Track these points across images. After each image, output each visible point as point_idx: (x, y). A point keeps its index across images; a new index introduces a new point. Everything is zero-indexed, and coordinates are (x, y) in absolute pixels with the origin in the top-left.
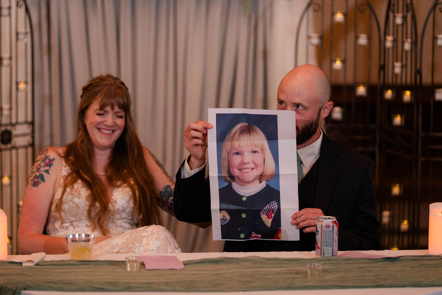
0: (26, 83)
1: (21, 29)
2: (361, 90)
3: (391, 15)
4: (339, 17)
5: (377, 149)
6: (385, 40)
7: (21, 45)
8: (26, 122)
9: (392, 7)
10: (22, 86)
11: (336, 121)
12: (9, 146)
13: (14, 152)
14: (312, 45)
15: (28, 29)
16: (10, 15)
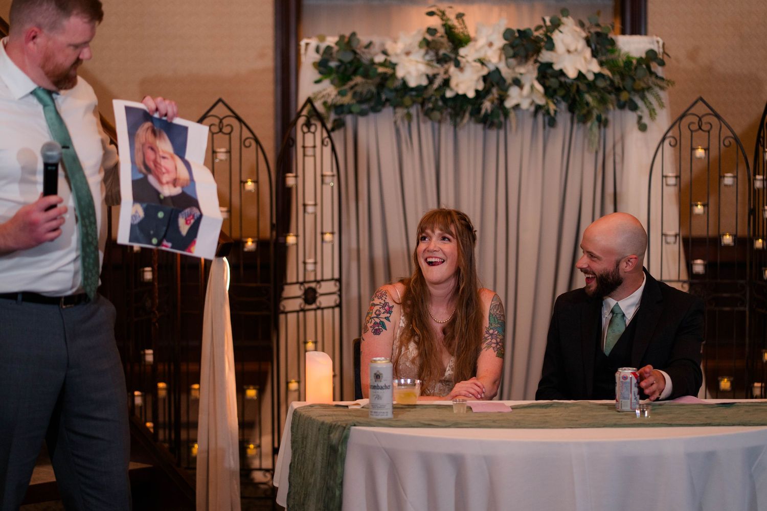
0: (333, 233)
1: (327, 172)
2: (727, 239)
3: (761, 148)
4: (700, 152)
5: (747, 309)
6: (755, 179)
7: (327, 190)
8: (332, 279)
9: (761, 140)
10: (328, 237)
11: (698, 276)
12: (313, 306)
13: (319, 312)
14: (667, 185)
15: (335, 172)
16: (314, 156)
